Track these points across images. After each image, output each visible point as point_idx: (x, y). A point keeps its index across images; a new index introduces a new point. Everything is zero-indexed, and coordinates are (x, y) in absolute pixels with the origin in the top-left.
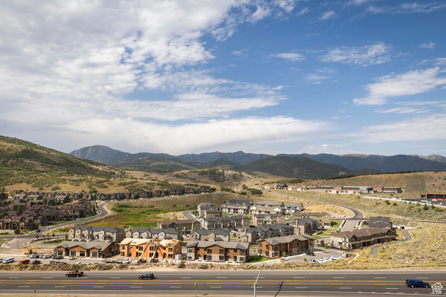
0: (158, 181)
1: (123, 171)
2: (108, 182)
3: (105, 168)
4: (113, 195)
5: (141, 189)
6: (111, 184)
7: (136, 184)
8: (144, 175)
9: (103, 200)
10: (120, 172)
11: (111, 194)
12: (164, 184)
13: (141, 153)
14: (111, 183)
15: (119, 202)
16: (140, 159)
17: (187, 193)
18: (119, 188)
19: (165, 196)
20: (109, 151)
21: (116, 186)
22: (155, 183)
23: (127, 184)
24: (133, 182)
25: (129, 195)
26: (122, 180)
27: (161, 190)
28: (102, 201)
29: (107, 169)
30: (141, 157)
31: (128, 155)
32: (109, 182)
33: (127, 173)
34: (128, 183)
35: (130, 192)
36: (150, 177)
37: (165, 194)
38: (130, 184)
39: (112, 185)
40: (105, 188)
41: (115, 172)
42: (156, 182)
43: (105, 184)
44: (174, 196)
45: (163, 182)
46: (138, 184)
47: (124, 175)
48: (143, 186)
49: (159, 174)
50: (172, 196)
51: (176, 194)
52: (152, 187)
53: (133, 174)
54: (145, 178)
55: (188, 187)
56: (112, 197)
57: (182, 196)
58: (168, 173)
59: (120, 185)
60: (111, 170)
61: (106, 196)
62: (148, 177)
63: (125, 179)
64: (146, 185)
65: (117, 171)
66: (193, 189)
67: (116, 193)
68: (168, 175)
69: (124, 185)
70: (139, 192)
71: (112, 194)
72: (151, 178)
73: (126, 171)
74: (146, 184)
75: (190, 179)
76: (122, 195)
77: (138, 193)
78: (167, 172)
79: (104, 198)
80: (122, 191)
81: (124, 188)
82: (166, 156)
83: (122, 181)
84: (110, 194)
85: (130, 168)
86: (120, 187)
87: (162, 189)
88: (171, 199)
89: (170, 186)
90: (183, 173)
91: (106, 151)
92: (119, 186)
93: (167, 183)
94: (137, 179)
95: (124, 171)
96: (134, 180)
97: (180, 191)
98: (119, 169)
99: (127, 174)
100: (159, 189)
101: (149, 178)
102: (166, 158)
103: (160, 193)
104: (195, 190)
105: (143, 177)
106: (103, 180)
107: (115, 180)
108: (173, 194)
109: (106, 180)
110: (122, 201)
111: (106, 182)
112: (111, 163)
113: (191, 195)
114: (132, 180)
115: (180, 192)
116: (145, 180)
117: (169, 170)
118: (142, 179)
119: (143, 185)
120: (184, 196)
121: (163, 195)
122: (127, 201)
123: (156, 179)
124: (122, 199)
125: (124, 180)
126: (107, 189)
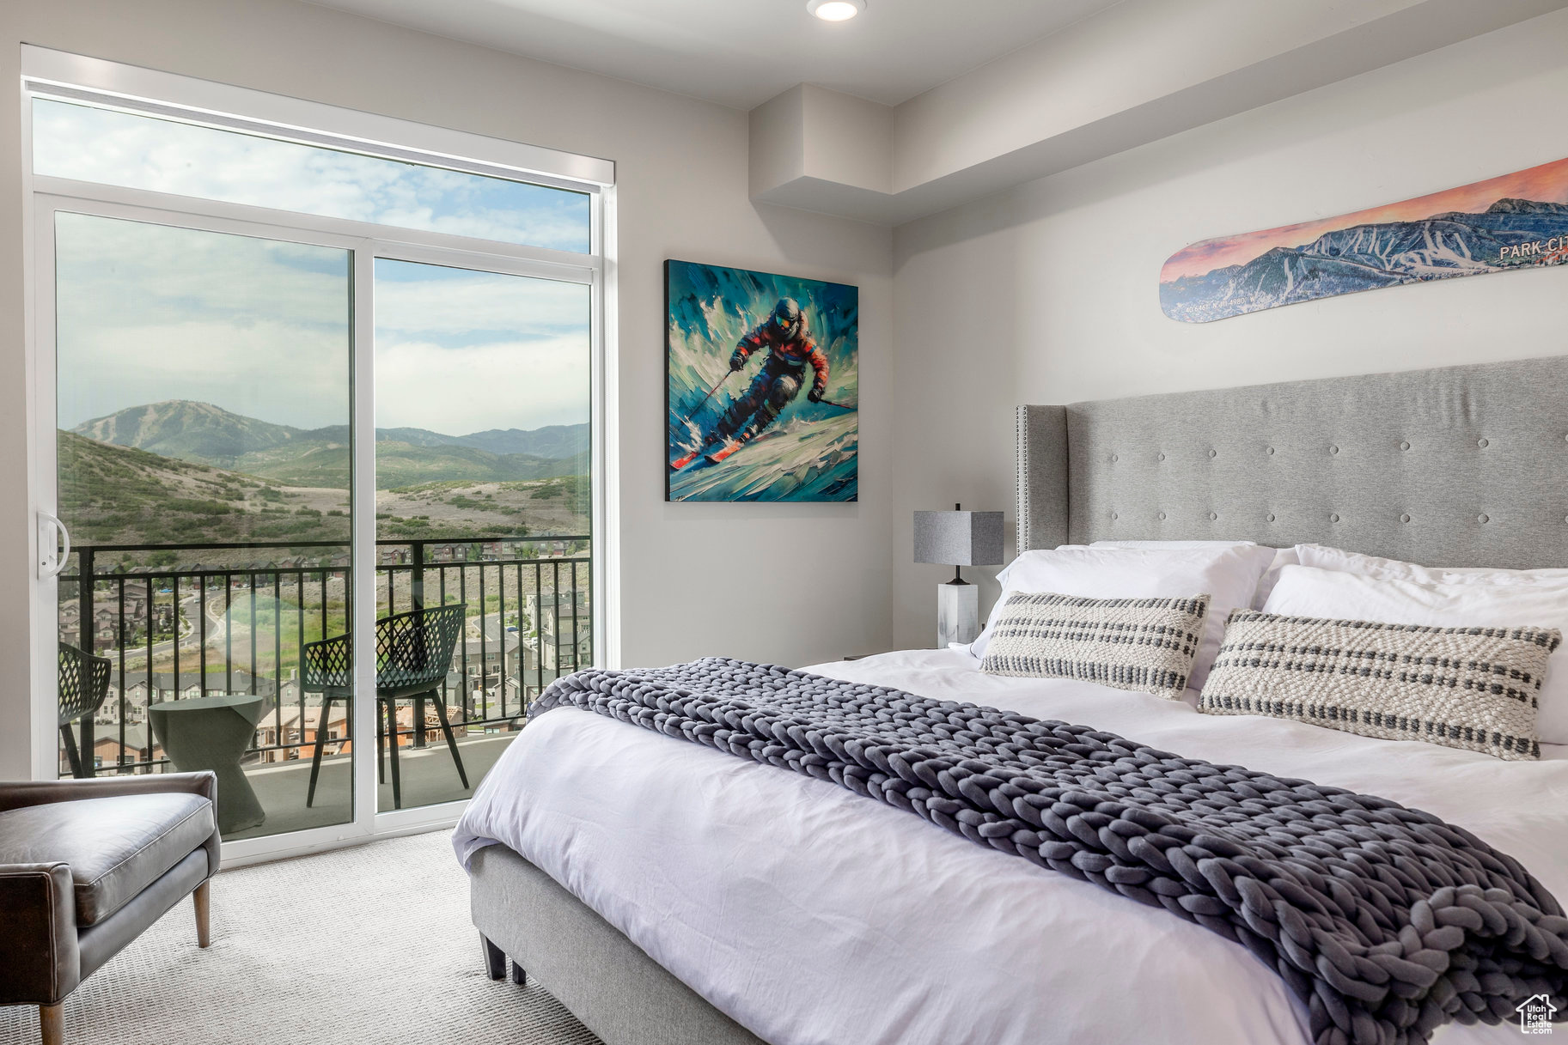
0: (392, 520)
1: (273, 488)
2: (217, 527)
3: (206, 479)
14: (229, 529)
20: (222, 420)
23: (286, 533)
31: (287, 435)
32: (222, 525)
38: (294, 532)
41: (242, 490)
45: (409, 523)
46: (322, 529)
47: (276, 501)
53: (306, 499)
60: (230, 485)
65: (249, 489)
68: (429, 501)
70: (327, 557)
75: (503, 513)
82: (421, 436)
85: (296, 479)
90: (479, 493)
91: (208, 420)
93: (424, 524)
94: (318, 514)
96: (309, 518)
97: (466, 552)
98: (257, 482)
102: (424, 444)
103: (399, 558)
106: (199, 520)
109: (208, 519)
111: (211, 526)
114: (303, 519)
123: (387, 513)
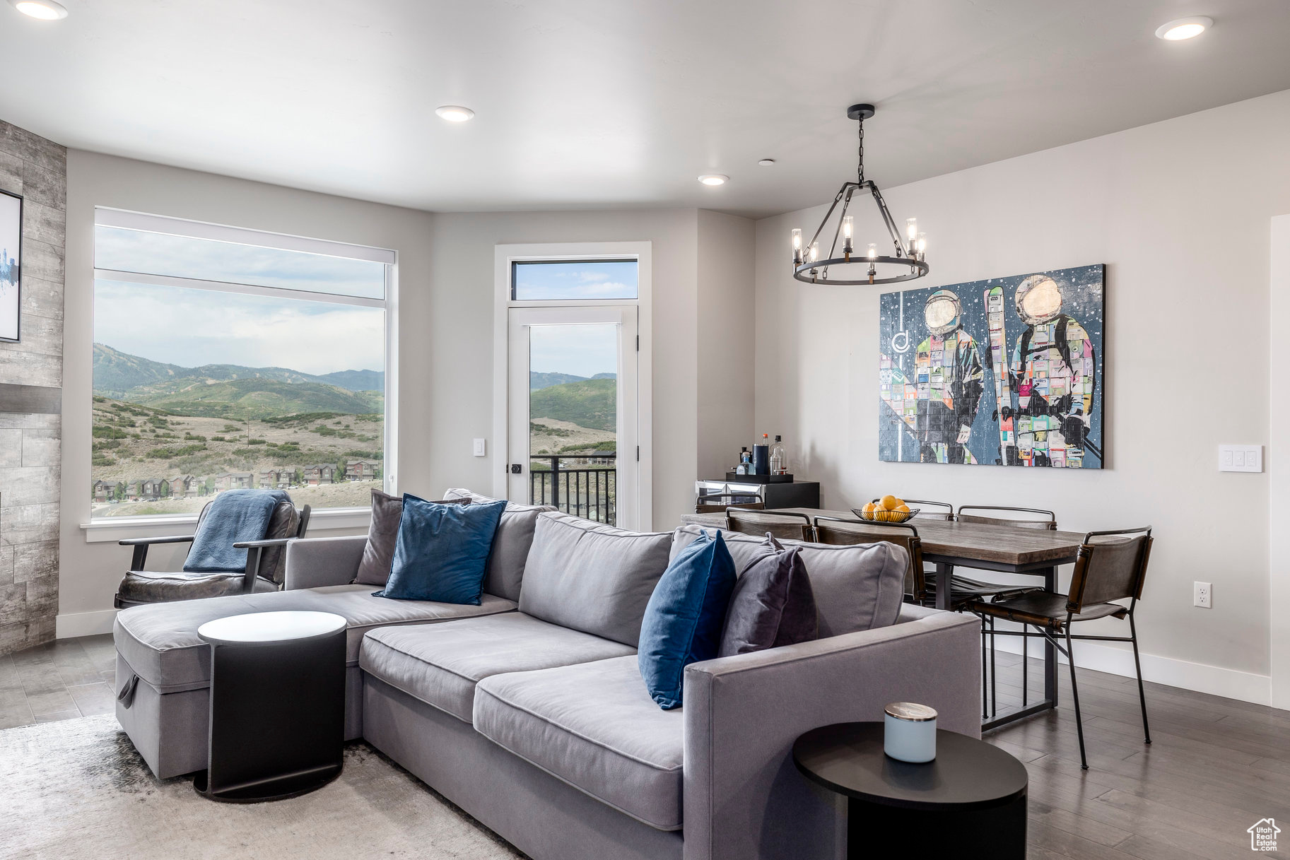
4: (135, 486)
5: (217, 467)
6: (126, 454)
7: (203, 453)
8: (224, 429)
9: (101, 499)
10: (151, 421)
11: (125, 482)
12: (285, 453)
13: (212, 366)
15: (154, 503)
16: (210, 382)
17: (355, 477)
18: (151, 465)
19: (290, 485)
21: (141, 461)
22: (259, 450)
24: (193, 448)
25: (182, 484)
26: (161, 442)
27: (277, 469)
28: (99, 504)
29: (108, 410)
30: (212, 377)
33: (173, 424)
34: (180, 451)
35: (186, 476)
36: (242, 433)
37: (290, 479)
39: (128, 457)
40: (108, 465)
42: (263, 447)
43: (105, 454)
44: (316, 485)
48: (225, 461)
49: (269, 424)
50: (311, 486)
51: (322, 480)
52: (251, 461)
54: (227, 437)
55: (357, 460)
56: (128, 492)
57: (340, 484)
58: (296, 422)
59: (153, 457)
61: (112, 489)
62: (236, 435)
63: (169, 440)
64: (233, 457)
66: (371, 466)
67: (143, 479)
69: (167, 457)
71: (128, 482)
72: (245, 436)
73: (169, 418)
74: (234, 453)
76: (160, 485)
77: (209, 479)
78: (292, 418)
79: (105, 493)
80: (160, 473)
81: (167, 465)
83: (160, 447)
84: (122, 482)
86: (152, 462)
87: (281, 468)
88: (310, 494)
89: (304, 459)
92: (149, 460)
95: (164, 418)
99: (171, 427)
100: (272, 468)
101: (241, 437)
104: (375, 468)
105: (221, 435)
107: (137, 442)
108: (313, 480)
110: (163, 502)
112: (120, 394)
113: (363, 481)
115: (335, 475)
116: (231, 441)
117: (297, 416)
118: (222, 439)
119: (222, 455)
120: (344, 484)
121: (285, 484)
122: (177, 501)
124: (162, 497)
125: (166, 442)
126: (114, 468)
